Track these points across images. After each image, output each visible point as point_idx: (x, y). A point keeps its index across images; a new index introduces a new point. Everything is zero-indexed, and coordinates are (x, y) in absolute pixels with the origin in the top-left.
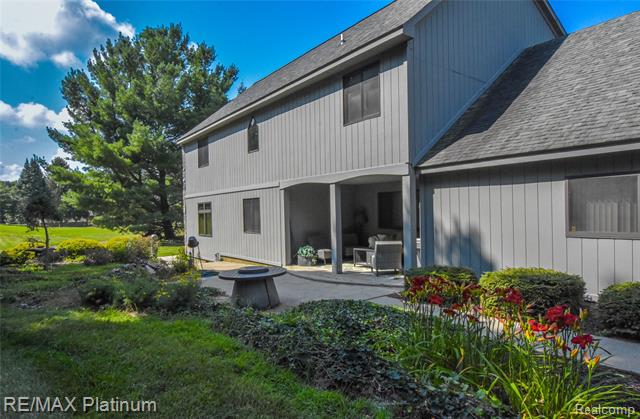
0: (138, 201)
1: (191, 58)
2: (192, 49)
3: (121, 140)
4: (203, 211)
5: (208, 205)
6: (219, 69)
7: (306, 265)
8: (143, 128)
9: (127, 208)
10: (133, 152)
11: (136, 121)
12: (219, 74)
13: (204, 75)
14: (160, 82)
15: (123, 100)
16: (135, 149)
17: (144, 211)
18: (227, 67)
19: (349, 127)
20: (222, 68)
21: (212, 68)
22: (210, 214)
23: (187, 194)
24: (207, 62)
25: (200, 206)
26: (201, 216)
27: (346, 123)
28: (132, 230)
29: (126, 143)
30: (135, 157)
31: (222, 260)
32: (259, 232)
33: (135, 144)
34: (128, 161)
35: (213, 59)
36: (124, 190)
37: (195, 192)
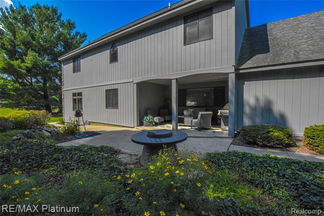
0: (30, 94)
1: (62, 25)
2: (63, 21)
3: (20, 60)
4: (77, 97)
5: (80, 94)
6: (77, 33)
7: (149, 126)
8: (34, 54)
9: (23, 97)
10: (27, 67)
11: (30, 50)
12: (77, 35)
13: (69, 35)
14: (45, 32)
15: (21, 38)
16: (29, 65)
17: (34, 99)
18: (82, 32)
19: (188, 46)
20: (79, 33)
21: (73, 32)
22: (81, 99)
23: (64, 88)
24: (71, 29)
25: (74, 95)
26: (74, 100)
27: (185, 44)
28: (27, 109)
29: (23, 61)
30: (29, 70)
31: (89, 124)
32: (118, 108)
33: (29, 62)
34: (24, 71)
35: (74, 28)
36: (21, 87)
37: (71, 87)
